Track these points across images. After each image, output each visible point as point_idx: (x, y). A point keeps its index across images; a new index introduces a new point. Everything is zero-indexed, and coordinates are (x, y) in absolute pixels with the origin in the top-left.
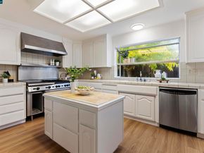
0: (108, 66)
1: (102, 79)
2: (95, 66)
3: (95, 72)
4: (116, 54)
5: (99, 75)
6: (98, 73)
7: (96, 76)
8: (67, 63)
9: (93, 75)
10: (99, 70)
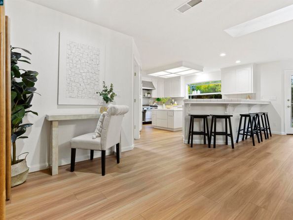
0: (181, 96)
1: (178, 105)
2: (173, 97)
3: (173, 100)
4: (187, 87)
5: (176, 102)
6: (175, 101)
7: (174, 103)
8: (154, 95)
9: (172, 103)
10: (176, 99)
